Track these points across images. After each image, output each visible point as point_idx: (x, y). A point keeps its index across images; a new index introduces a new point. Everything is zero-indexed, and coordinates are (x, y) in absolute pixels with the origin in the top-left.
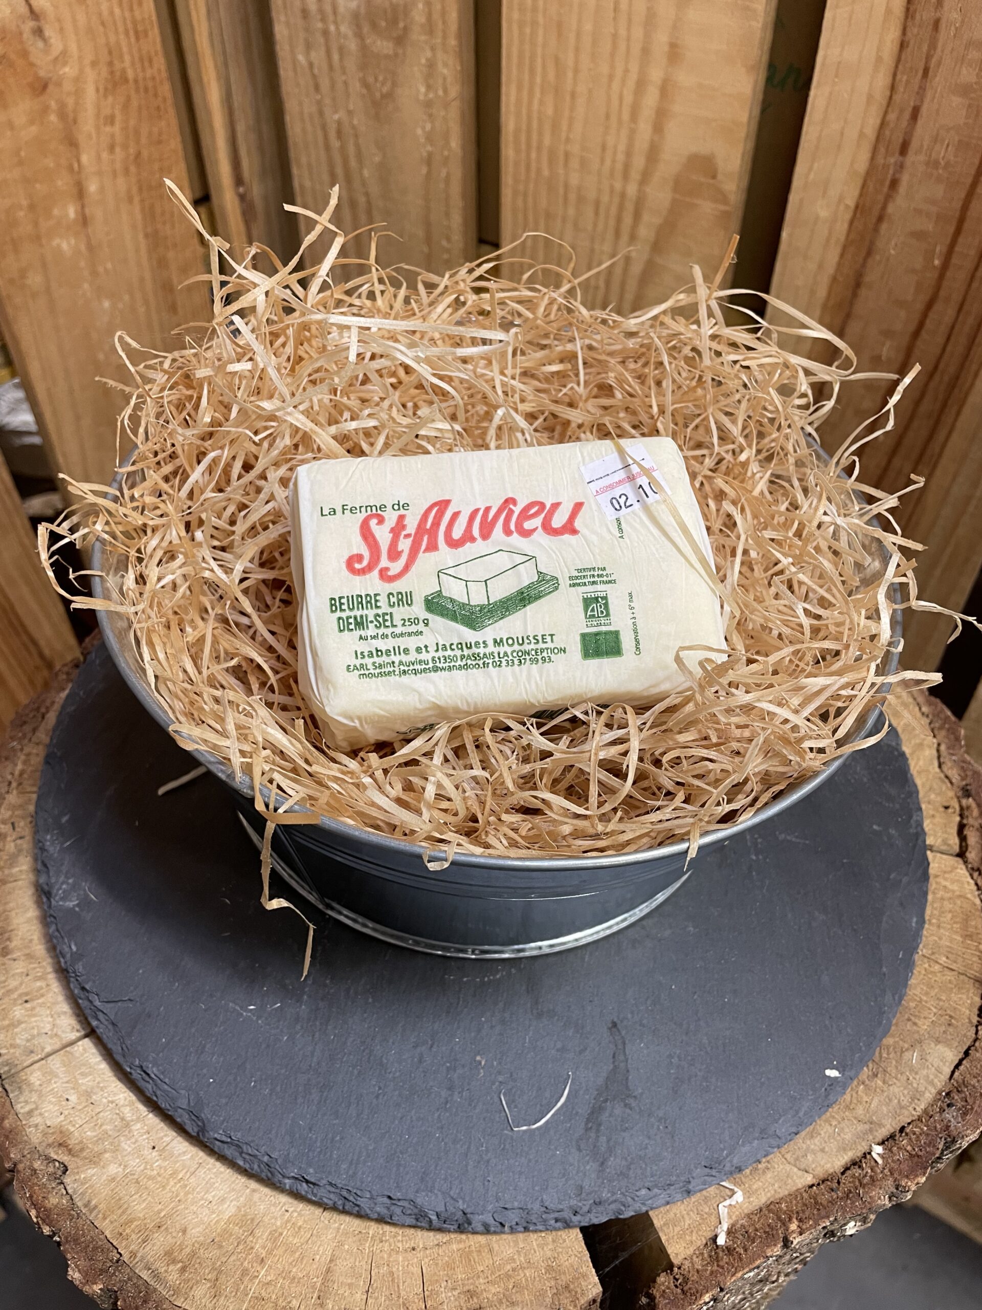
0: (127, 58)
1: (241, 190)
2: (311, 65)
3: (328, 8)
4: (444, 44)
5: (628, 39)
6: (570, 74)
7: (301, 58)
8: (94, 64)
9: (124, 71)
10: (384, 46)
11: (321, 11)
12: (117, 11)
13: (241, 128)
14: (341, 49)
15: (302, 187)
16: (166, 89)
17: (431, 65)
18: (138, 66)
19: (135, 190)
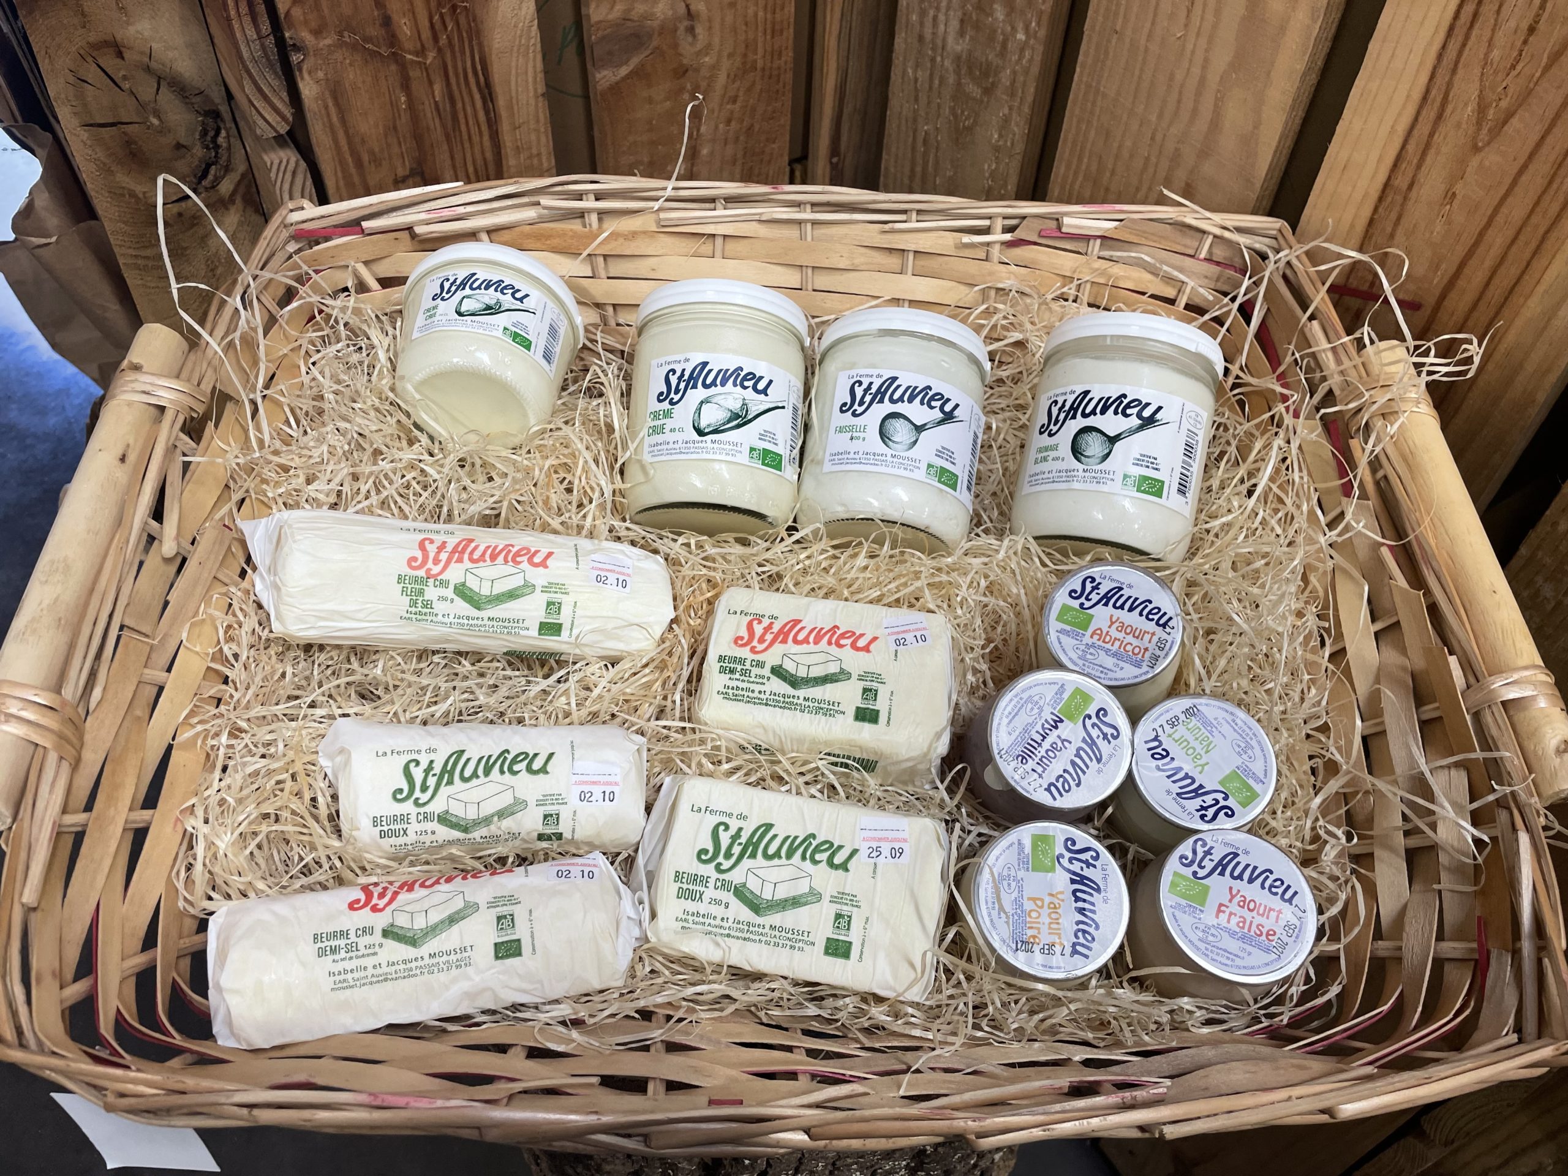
0: (760, 51)
1: (835, 160)
2: (916, 80)
3: (939, 43)
4: (1019, 108)
5: (1156, 166)
6: (1108, 174)
7: (910, 71)
8: (730, 56)
9: (755, 61)
10: (973, 89)
11: (933, 41)
12: (761, 14)
13: (847, 110)
14: (942, 80)
15: (886, 168)
16: (789, 77)
17: (1006, 120)
18: (768, 57)
19: (740, 155)
